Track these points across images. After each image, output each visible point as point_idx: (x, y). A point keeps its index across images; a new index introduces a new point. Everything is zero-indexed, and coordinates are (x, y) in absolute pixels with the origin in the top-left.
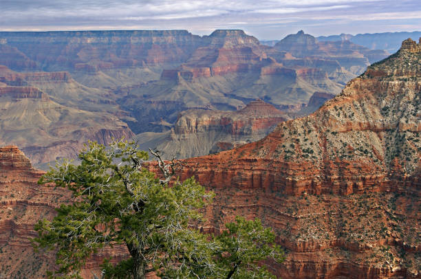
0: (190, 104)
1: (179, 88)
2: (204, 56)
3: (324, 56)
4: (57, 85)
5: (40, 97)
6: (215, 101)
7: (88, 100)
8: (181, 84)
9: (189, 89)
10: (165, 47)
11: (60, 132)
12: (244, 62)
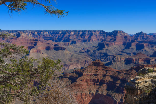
0: (109, 54)
1: (105, 49)
2: (111, 39)
3: (150, 40)
4: (66, 46)
5: (65, 50)
6: (117, 53)
7: (76, 51)
8: (105, 47)
9: (108, 49)
10: (97, 35)
11: (72, 60)
12: (125, 41)
